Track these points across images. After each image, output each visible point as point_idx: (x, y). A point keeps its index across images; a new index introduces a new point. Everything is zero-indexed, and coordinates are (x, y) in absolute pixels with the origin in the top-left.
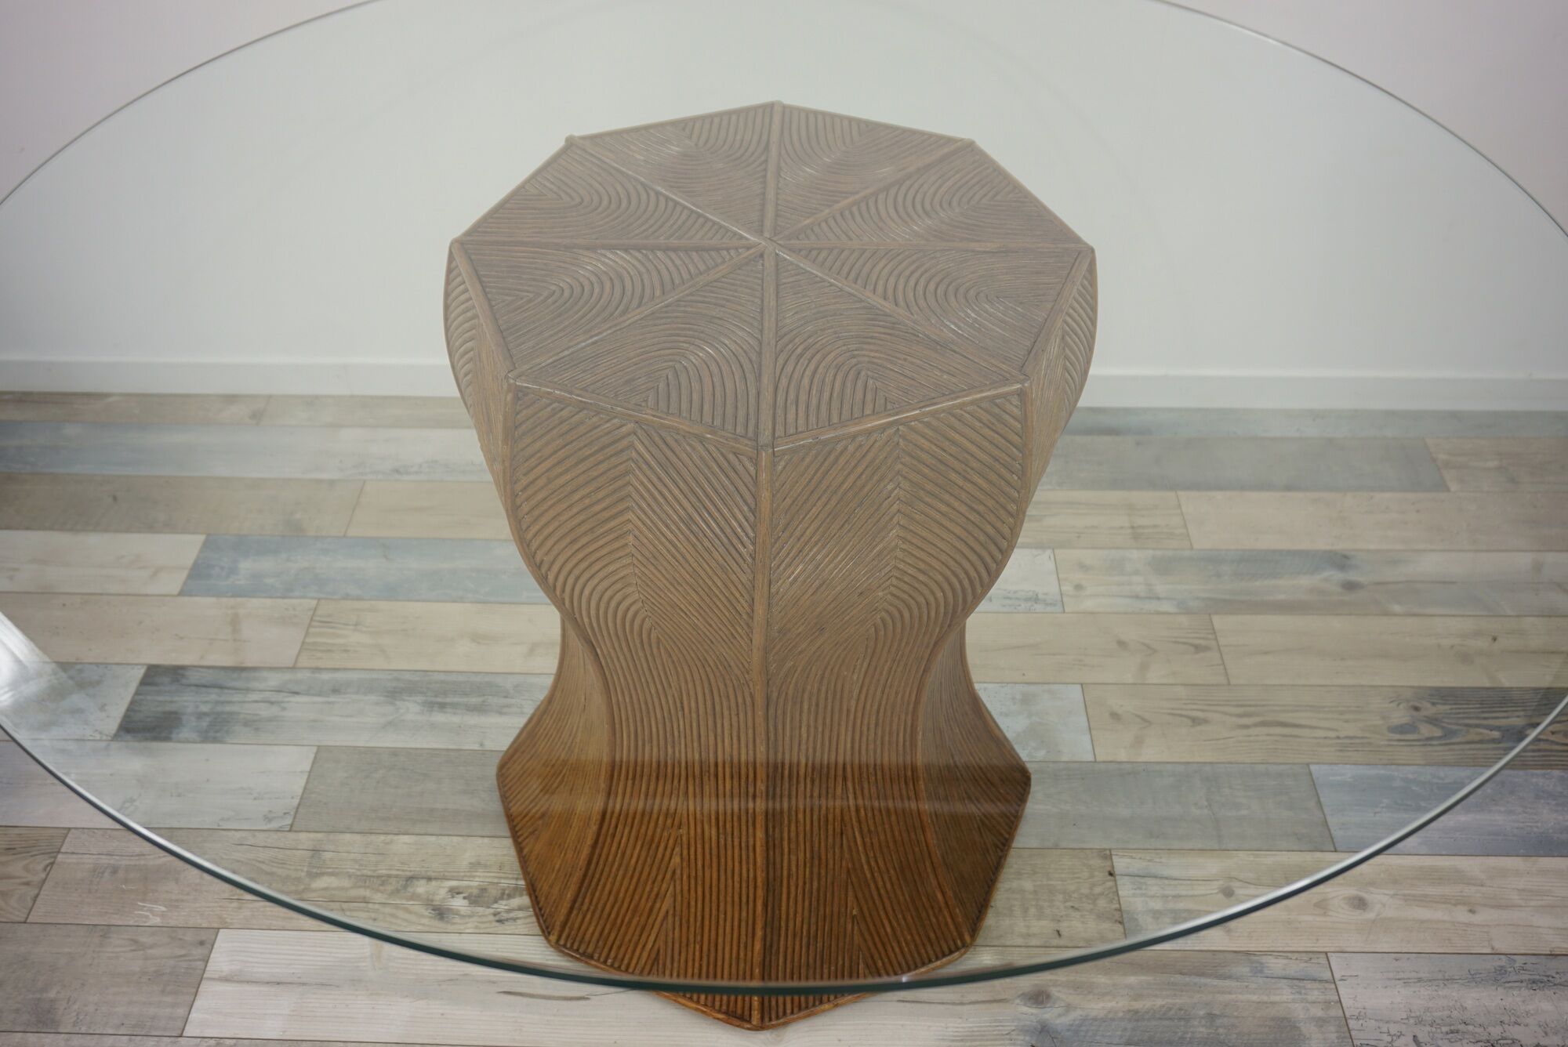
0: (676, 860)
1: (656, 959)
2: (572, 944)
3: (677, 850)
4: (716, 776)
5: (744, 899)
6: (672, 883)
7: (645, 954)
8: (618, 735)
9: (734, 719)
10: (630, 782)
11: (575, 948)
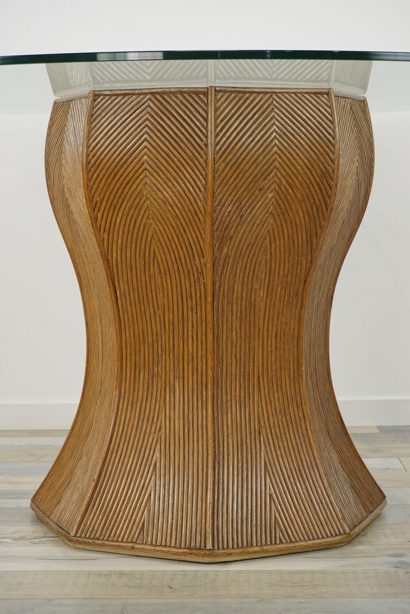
0: (157, 454)
1: (142, 529)
2: (86, 535)
3: (158, 447)
4: (183, 378)
5: (200, 468)
6: (154, 473)
7: (135, 527)
8: (124, 370)
9: (194, 316)
10: (130, 407)
11: (87, 536)
